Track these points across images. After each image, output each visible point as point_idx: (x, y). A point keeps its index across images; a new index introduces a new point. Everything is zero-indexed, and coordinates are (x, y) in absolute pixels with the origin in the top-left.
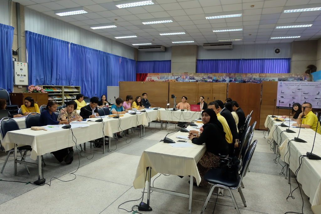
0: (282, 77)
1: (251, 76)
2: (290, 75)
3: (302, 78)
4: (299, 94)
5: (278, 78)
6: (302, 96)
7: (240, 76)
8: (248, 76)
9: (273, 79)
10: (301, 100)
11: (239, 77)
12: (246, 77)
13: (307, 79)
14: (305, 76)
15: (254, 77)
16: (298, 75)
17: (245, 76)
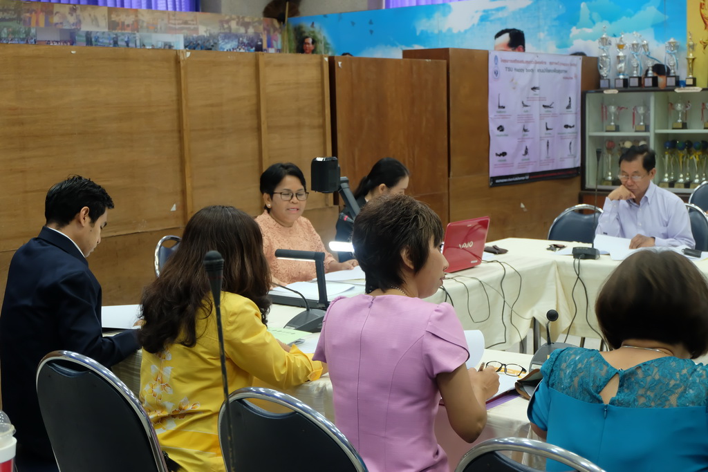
0: (196, 30)
1: (72, 19)
2: (222, 22)
3: (261, 41)
4: (536, 109)
5: (186, 39)
6: (541, 117)
7: (19, 19)
8: (56, 19)
9: (166, 44)
10: (541, 139)
11: (14, 25)
12: (48, 23)
13: (274, 43)
14: (269, 32)
15: (85, 28)
16: (246, 25)
17: (42, 18)
